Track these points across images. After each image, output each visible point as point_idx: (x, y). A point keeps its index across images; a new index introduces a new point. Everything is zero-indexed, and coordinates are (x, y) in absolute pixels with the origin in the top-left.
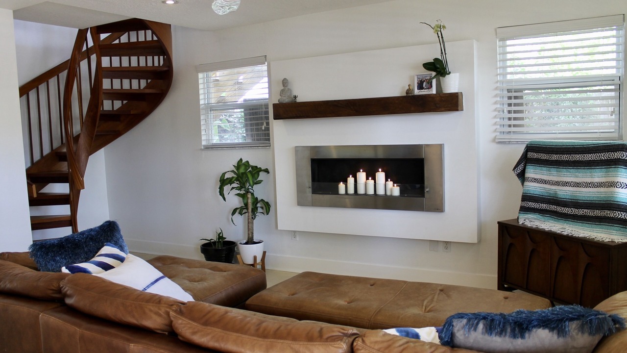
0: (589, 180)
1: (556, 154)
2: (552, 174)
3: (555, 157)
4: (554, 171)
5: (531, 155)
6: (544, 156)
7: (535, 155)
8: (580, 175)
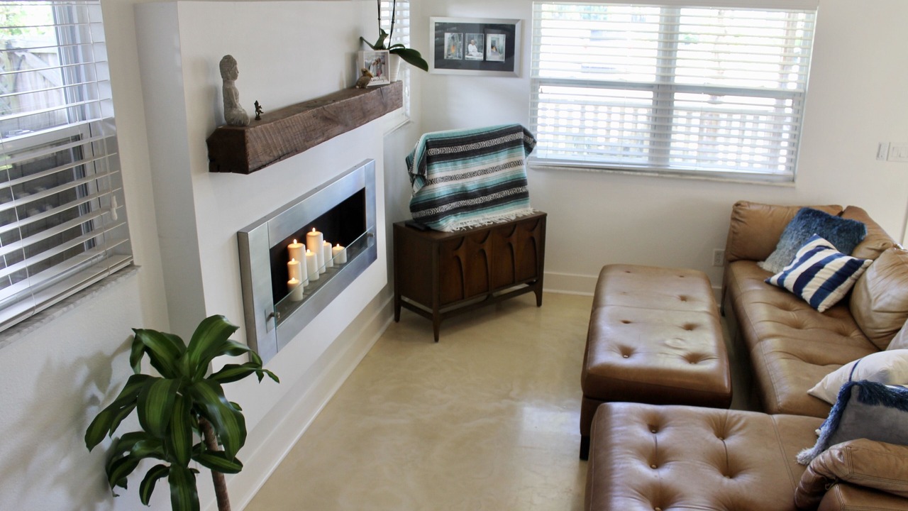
0: (494, 165)
1: (461, 145)
2: (458, 168)
3: (461, 149)
4: (460, 164)
5: (433, 151)
6: (448, 150)
7: (438, 151)
8: (486, 161)
